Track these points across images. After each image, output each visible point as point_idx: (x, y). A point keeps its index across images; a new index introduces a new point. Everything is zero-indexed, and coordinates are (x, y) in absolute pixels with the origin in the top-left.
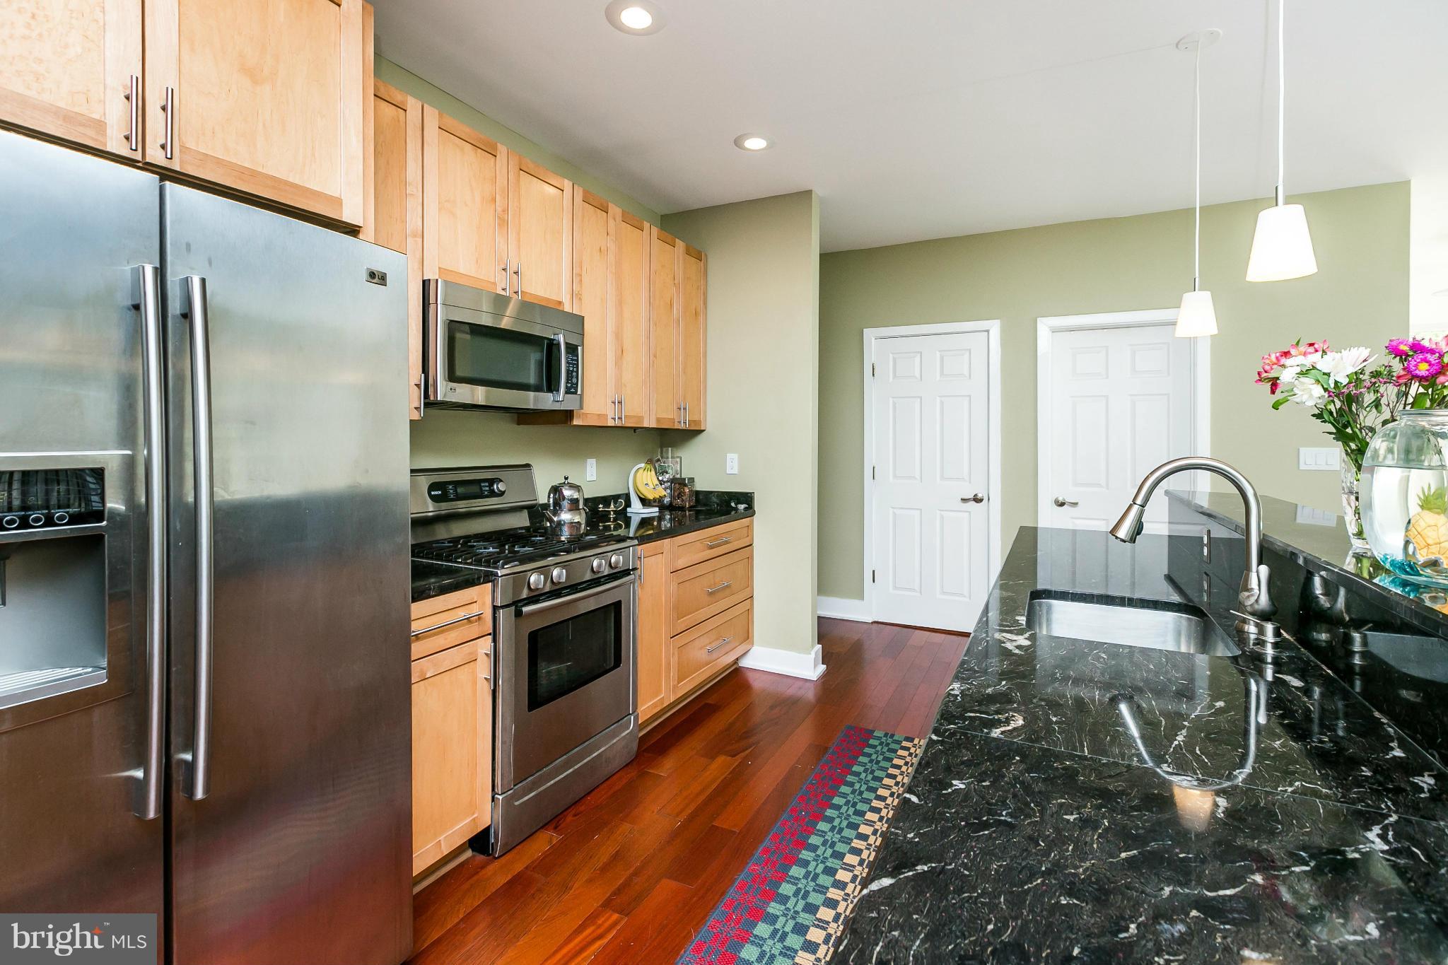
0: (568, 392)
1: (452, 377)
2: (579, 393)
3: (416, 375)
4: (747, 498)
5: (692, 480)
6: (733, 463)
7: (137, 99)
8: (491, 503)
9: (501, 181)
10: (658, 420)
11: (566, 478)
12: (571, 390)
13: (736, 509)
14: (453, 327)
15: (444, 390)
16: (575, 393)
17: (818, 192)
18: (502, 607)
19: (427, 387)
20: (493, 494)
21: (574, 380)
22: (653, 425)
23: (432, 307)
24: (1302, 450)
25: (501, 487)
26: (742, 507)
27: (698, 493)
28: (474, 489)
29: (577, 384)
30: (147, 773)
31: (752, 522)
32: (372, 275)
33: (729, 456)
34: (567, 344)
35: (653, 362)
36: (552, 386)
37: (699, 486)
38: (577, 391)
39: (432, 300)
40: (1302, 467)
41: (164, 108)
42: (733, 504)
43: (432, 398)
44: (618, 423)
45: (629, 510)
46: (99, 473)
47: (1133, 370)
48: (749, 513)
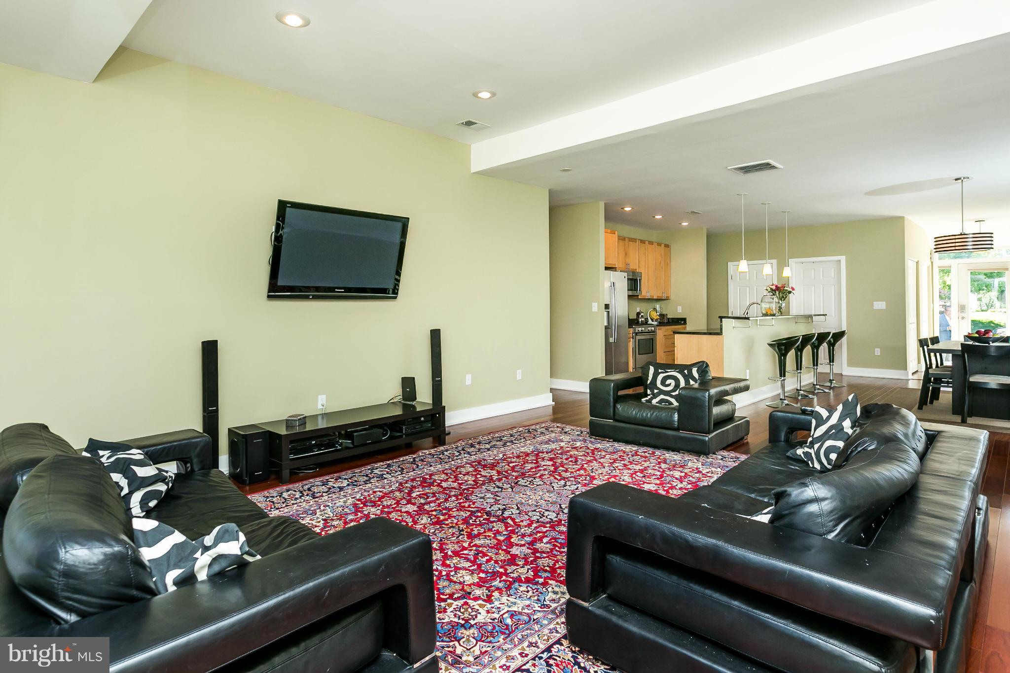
4: (684, 320)
5: (667, 315)
6: (680, 309)
10: (657, 297)
13: (681, 323)
24: (874, 303)
26: (683, 322)
27: (669, 317)
31: (686, 326)
33: (678, 307)
40: (874, 308)
42: (679, 321)
44: (651, 297)
46: (609, 305)
47: (823, 276)
48: (685, 323)
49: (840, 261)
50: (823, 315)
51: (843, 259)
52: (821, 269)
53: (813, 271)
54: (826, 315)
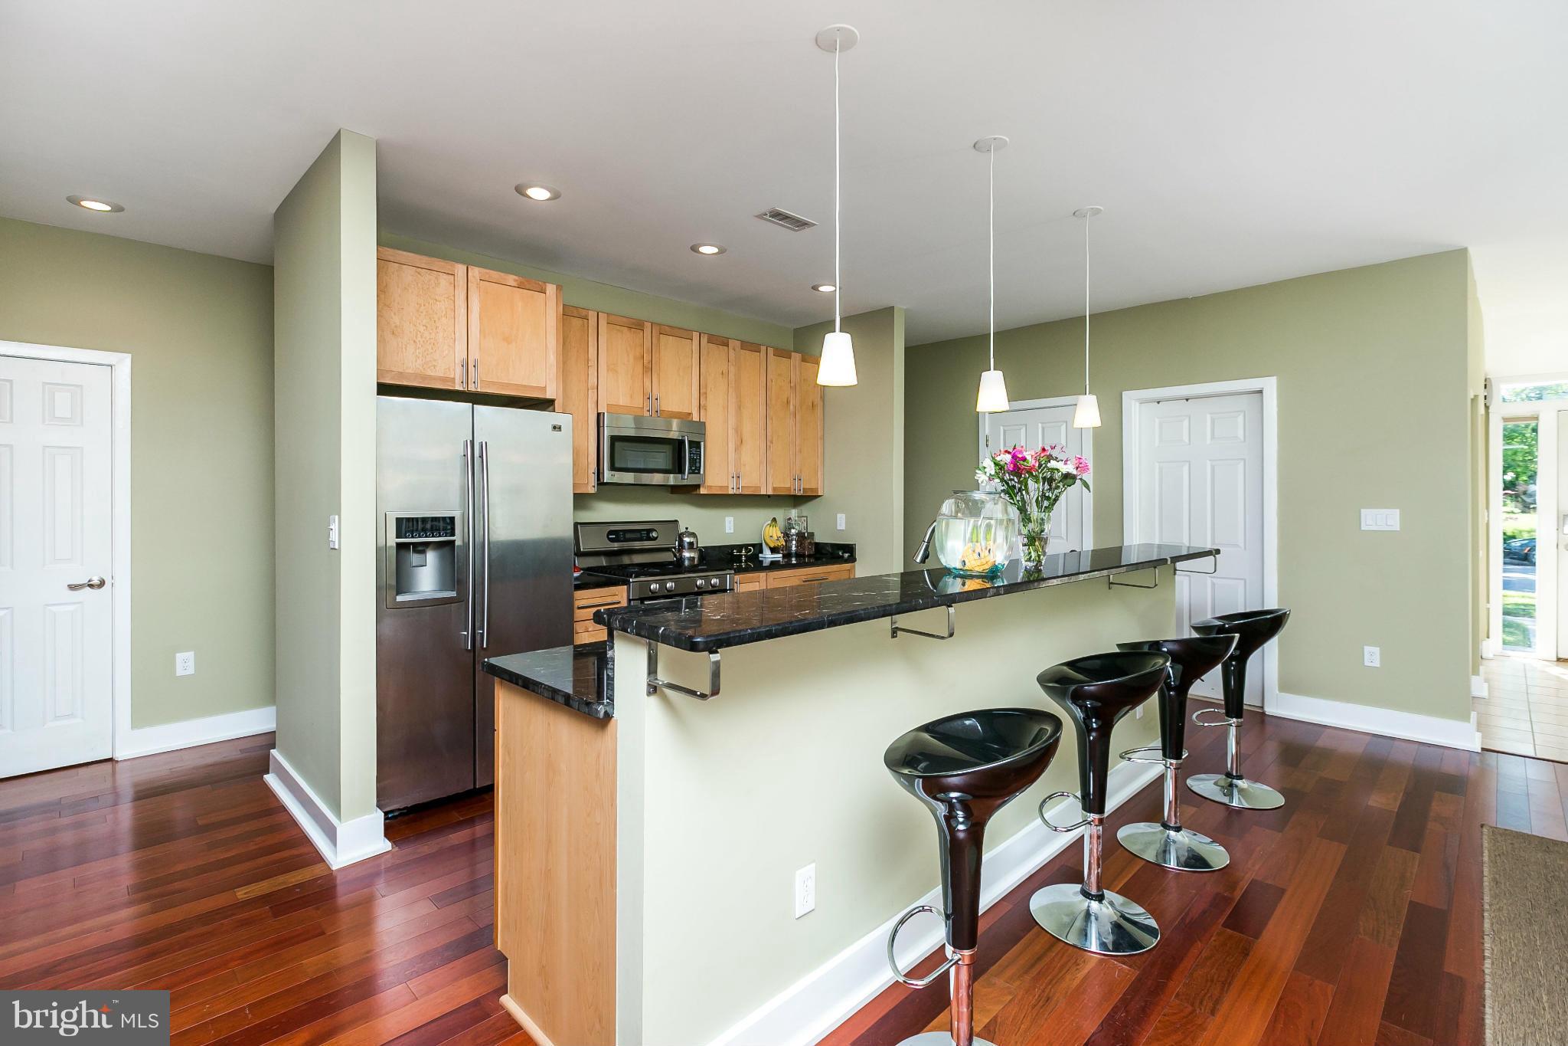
0: (692, 472)
1: (613, 468)
2: (702, 472)
3: (593, 467)
4: (850, 549)
5: (812, 535)
6: (841, 521)
7: (466, 365)
8: (647, 544)
9: (647, 344)
10: (774, 489)
11: (687, 528)
12: (695, 469)
13: (843, 557)
14: (614, 439)
15: (608, 476)
16: (699, 473)
17: (901, 307)
18: (633, 600)
19: (599, 473)
20: (649, 539)
21: (698, 465)
22: (770, 492)
23: (601, 428)
24: (1362, 510)
25: (654, 534)
26: (846, 555)
27: (817, 545)
28: (638, 535)
29: (700, 467)
30: (468, 633)
31: (854, 567)
32: (554, 428)
33: (839, 515)
34: (690, 442)
35: (770, 447)
36: (681, 471)
37: (817, 539)
38: (699, 470)
39: (601, 425)
40: (1363, 529)
41: (475, 366)
42: (840, 553)
43: (602, 481)
44: (735, 491)
45: (760, 555)
46: (452, 519)
47: (1213, 437)
48: (852, 559)
49: (1261, 392)
50: (1208, 553)
51: (1270, 386)
52: (1209, 417)
53: (1186, 423)
54: (1218, 551)
